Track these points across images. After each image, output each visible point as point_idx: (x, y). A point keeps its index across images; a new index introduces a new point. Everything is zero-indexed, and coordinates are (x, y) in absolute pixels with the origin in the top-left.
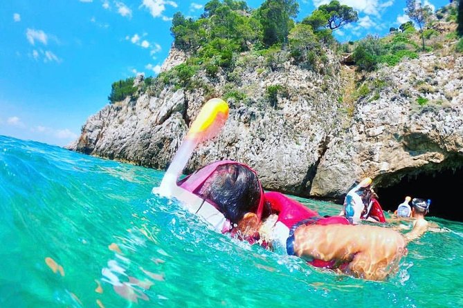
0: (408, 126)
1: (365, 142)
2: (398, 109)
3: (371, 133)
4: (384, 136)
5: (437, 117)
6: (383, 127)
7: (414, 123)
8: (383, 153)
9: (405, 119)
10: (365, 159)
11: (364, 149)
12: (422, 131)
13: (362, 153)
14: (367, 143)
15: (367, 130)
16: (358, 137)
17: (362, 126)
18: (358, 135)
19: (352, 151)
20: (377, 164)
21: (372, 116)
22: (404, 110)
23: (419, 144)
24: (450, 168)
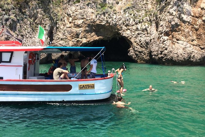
0: (95, 20)
1: (73, 28)
2: (90, 10)
3: (76, 23)
4: (83, 25)
5: (109, 16)
6: (82, 20)
7: (98, 20)
8: (83, 34)
9: (94, 17)
10: (74, 37)
11: (73, 32)
12: (101, 23)
13: (72, 35)
14: (74, 28)
15: (73, 21)
16: (69, 25)
17: (71, 19)
18: (69, 23)
19: (66, 33)
20: (81, 40)
21: (76, 13)
22: (93, 11)
23: (100, 29)
24: (116, 37)
